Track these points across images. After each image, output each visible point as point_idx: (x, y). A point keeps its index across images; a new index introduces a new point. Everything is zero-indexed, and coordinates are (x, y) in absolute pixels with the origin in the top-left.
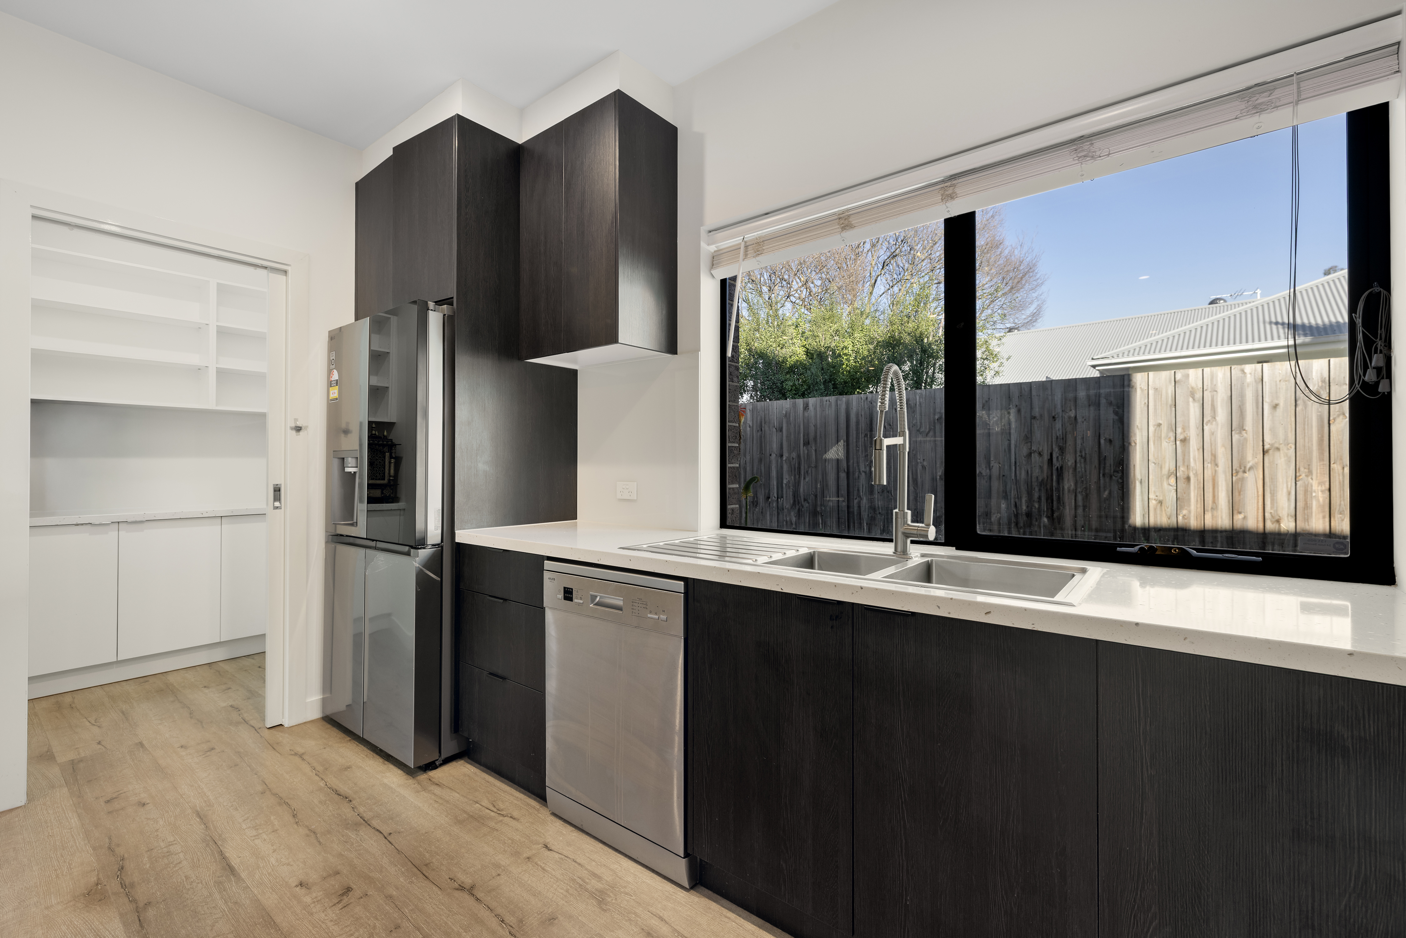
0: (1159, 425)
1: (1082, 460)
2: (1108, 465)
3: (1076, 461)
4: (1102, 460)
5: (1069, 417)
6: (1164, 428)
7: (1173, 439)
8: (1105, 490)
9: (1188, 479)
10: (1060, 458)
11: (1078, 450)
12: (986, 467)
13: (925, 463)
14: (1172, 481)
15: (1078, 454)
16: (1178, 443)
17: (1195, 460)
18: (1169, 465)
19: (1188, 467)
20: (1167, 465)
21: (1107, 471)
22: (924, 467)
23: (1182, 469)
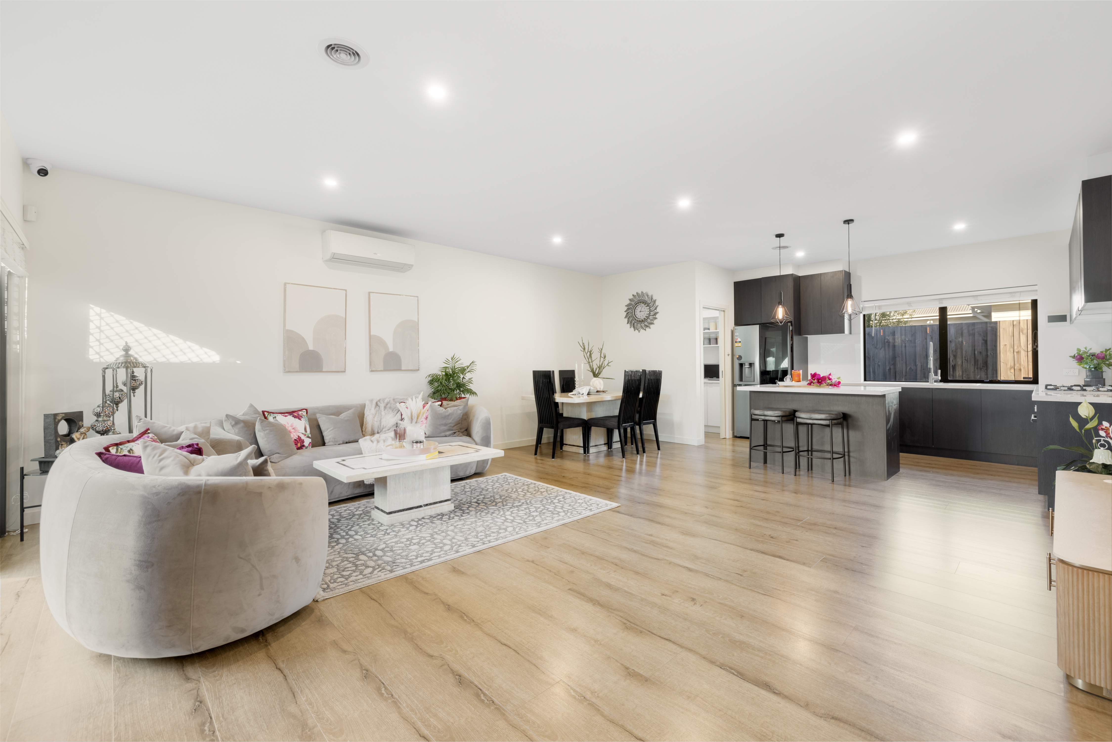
0: (1006, 345)
1: (966, 362)
2: (979, 363)
3: (962, 362)
4: (976, 362)
5: (959, 341)
6: (1008, 347)
7: (1012, 351)
8: (978, 375)
9: (1020, 370)
10: (954, 361)
11: (964, 357)
12: (914, 365)
13: (879, 364)
14: (1012, 371)
15: (964, 358)
16: (1015, 353)
17: (1023, 361)
18: (1011, 363)
19: (1020, 364)
20: (1010, 364)
21: (979, 367)
22: (879, 366)
23: (1017, 365)
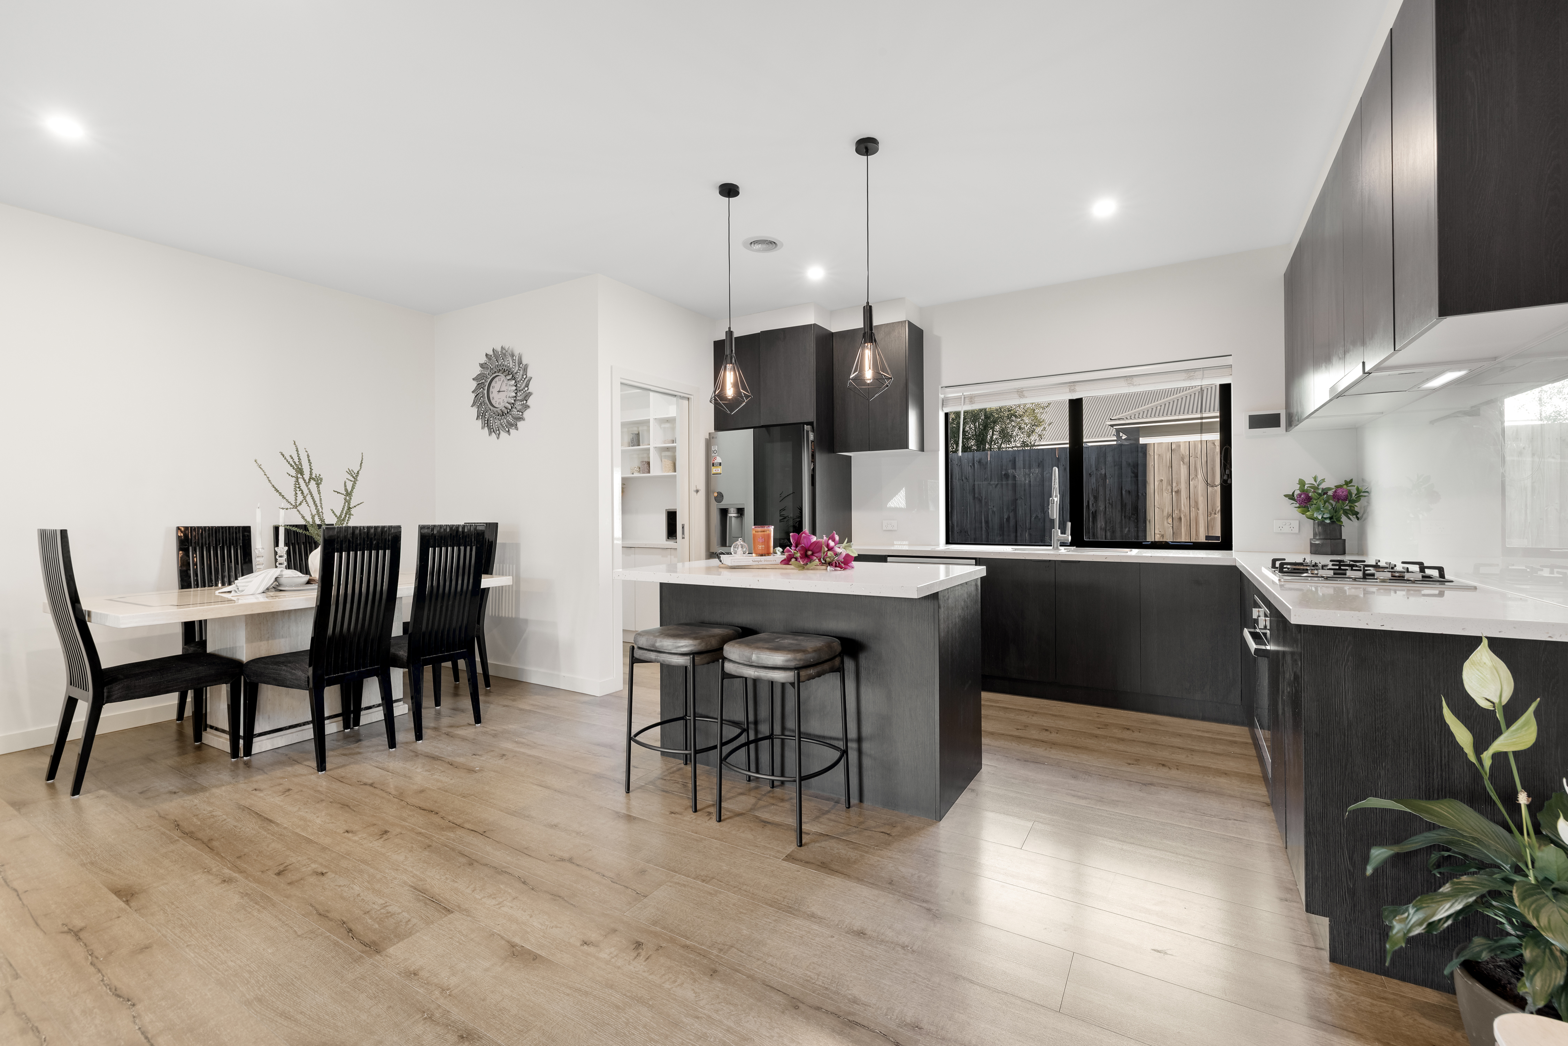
0: (1162, 481)
1: (1110, 506)
2: (1128, 509)
3: (1105, 507)
4: (1123, 506)
6: (1165, 483)
7: (1170, 490)
8: (1126, 528)
9: (1180, 519)
10: (1094, 505)
11: (1107, 498)
13: (995, 509)
14: (1170, 520)
15: (1107, 501)
16: (1173, 493)
17: (1184, 506)
18: (1168, 509)
19: (1180, 511)
20: (1167, 510)
21: (1127, 514)
22: (993, 512)
23: (1176, 512)
